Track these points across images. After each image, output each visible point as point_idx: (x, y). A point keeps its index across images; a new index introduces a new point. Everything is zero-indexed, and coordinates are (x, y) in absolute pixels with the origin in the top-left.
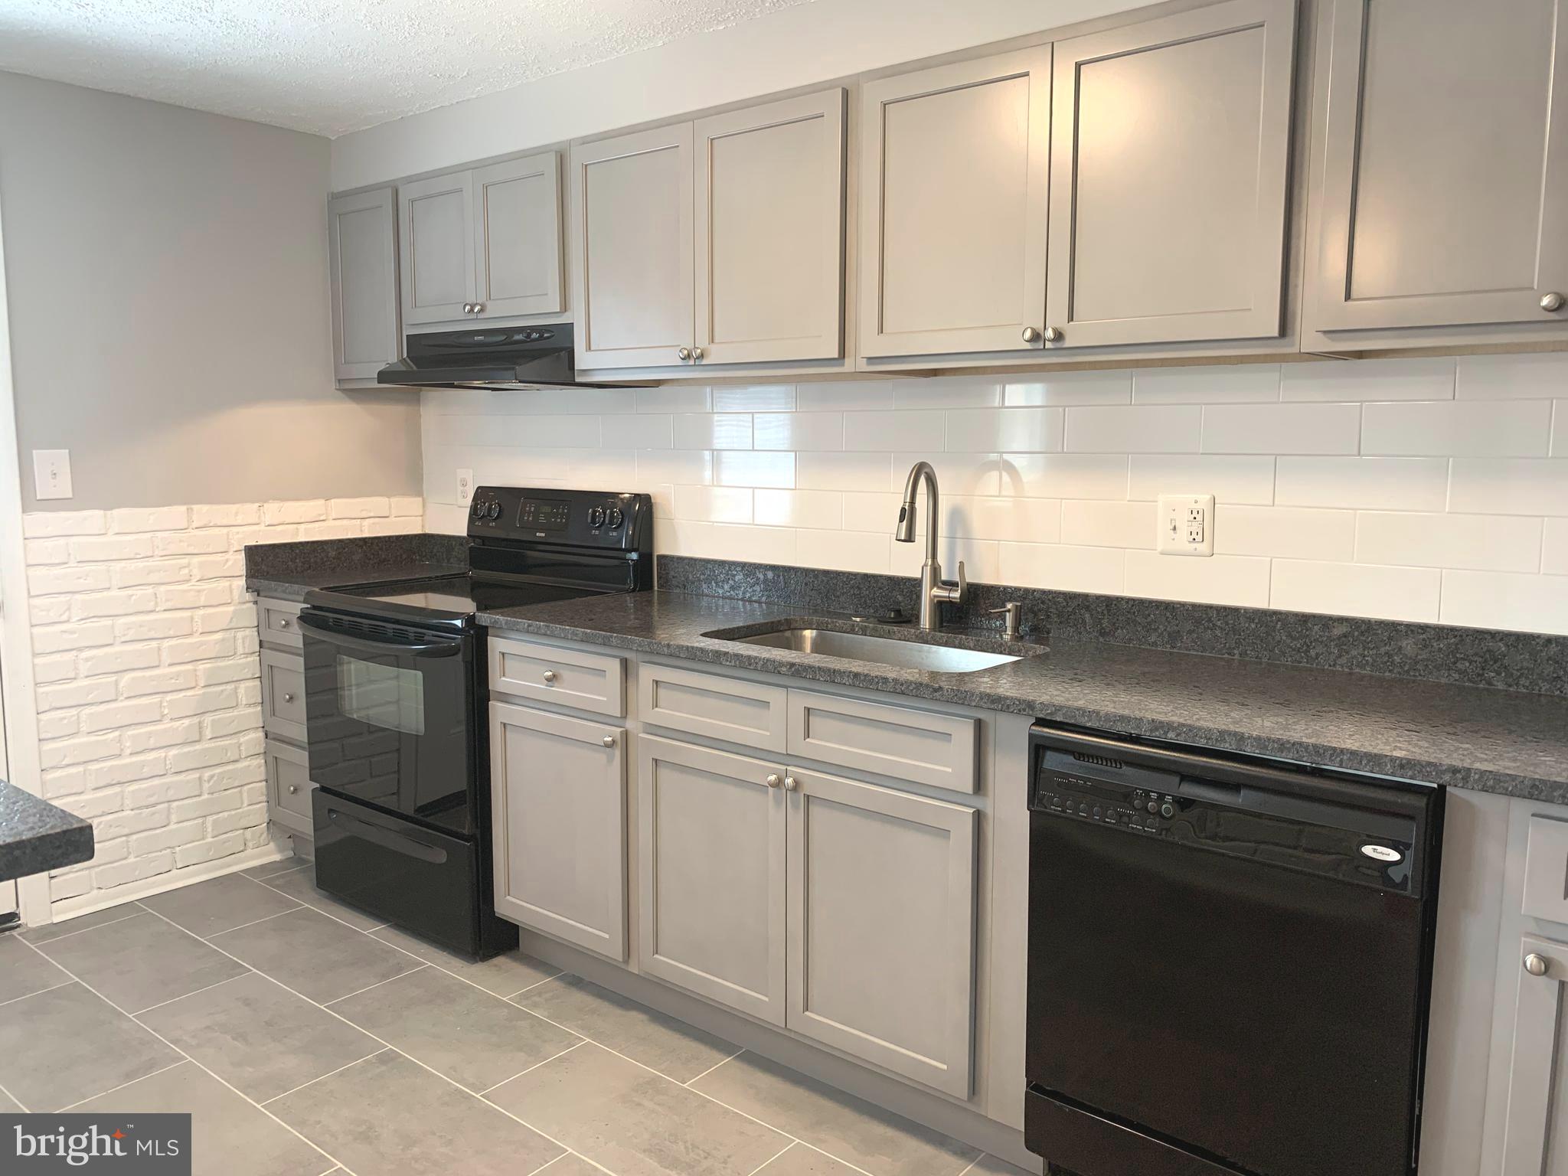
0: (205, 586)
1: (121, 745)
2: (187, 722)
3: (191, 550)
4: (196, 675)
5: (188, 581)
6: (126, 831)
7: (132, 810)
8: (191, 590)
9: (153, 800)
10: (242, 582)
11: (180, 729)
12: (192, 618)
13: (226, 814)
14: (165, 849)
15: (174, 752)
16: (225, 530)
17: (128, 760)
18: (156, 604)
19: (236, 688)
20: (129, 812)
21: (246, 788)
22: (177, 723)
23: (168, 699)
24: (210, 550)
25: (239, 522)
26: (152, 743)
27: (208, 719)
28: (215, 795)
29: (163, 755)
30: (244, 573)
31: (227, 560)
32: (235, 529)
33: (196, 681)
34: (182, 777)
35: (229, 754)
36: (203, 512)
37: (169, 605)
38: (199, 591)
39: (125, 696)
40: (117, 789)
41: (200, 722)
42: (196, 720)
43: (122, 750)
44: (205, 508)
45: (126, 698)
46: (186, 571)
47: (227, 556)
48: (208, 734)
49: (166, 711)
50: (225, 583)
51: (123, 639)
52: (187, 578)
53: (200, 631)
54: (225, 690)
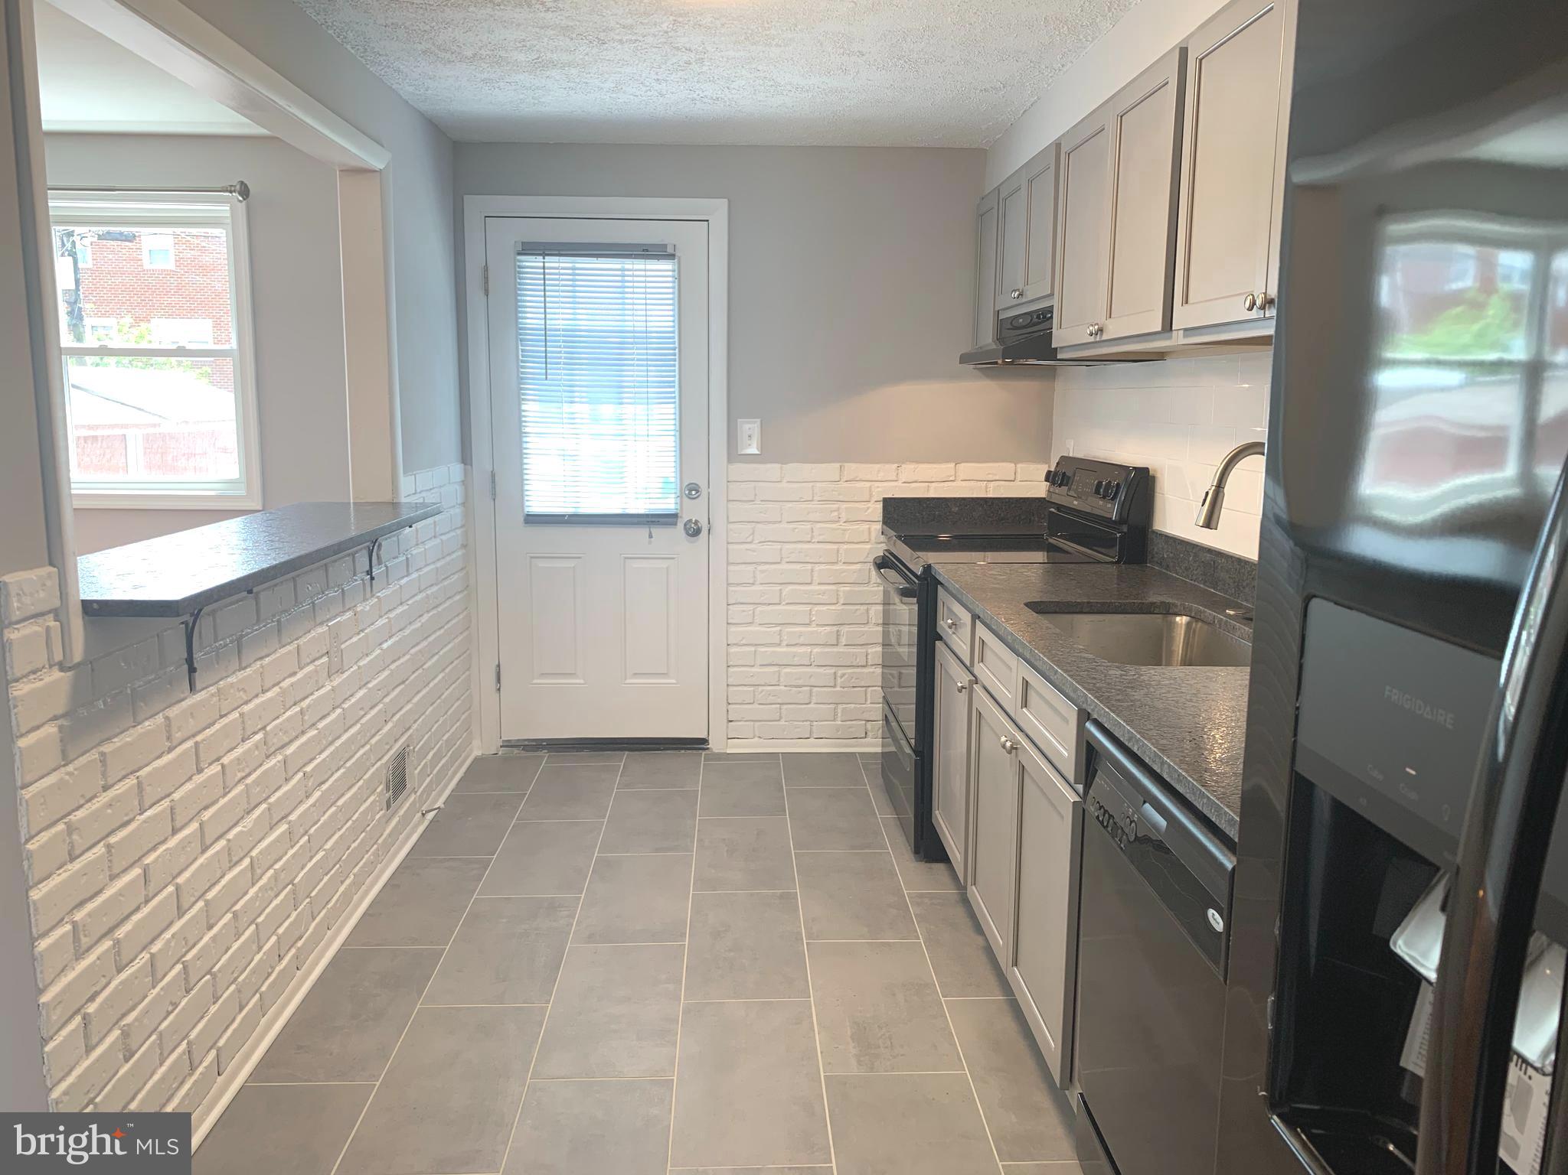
0: (848, 526)
1: (781, 637)
2: (828, 629)
3: (841, 498)
4: (837, 595)
5: (838, 521)
6: (779, 701)
7: (786, 686)
8: (838, 529)
9: (800, 682)
10: (879, 526)
11: (822, 634)
12: (838, 550)
13: (853, 706)
14: (806, 721)
15: (817, 650)
16: (868, 484)
17: (785, 649)
18: (812, 537)
19: (868, 610)
20: (783, 688)
21: (870, 689)
22: (821, 629)
23: (816, 609)
24: (856, 499)
25: (879, 479)
26: (802, 640)
27: (845, 629)
28: (846, 689)
29: (809, 650)
30: (881, 519)
31: (868, 508)
32: (877, 484)
33: (837, 599)
34: (821, 670)
35: (858, 660)
36: (852, 469)
37: (821, 538)
38: (845, 530)
39: (787, 602)
40: (776, 669)
41: (838, 631)
42: (835, 628)
43: (781, 641)
44: (853, 466)
45: (787, 604)
46: (836, 514)
47: (870, 505)
48: (843, 641)
49: (814, 619)
50: (866, 526)
51: (788, 560)
52: (837, 519)
53: (843, 561)
54: (859, 609)
